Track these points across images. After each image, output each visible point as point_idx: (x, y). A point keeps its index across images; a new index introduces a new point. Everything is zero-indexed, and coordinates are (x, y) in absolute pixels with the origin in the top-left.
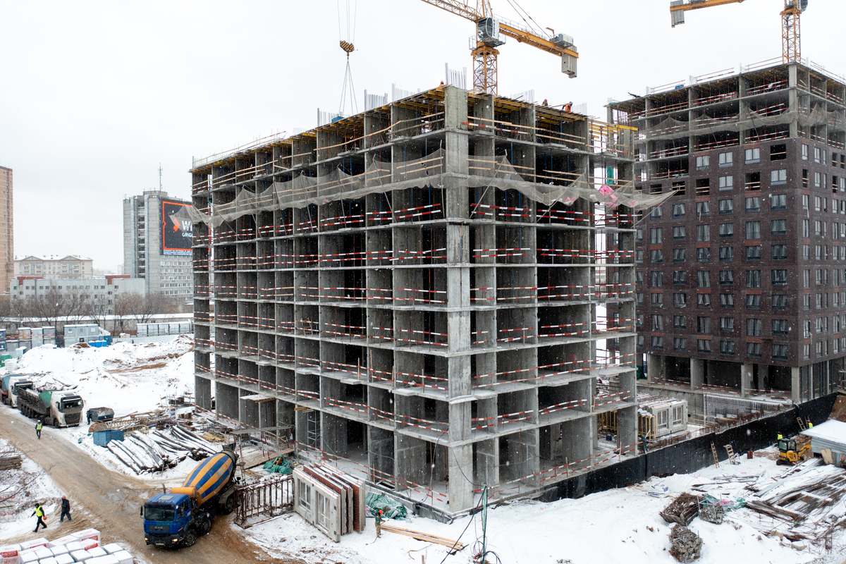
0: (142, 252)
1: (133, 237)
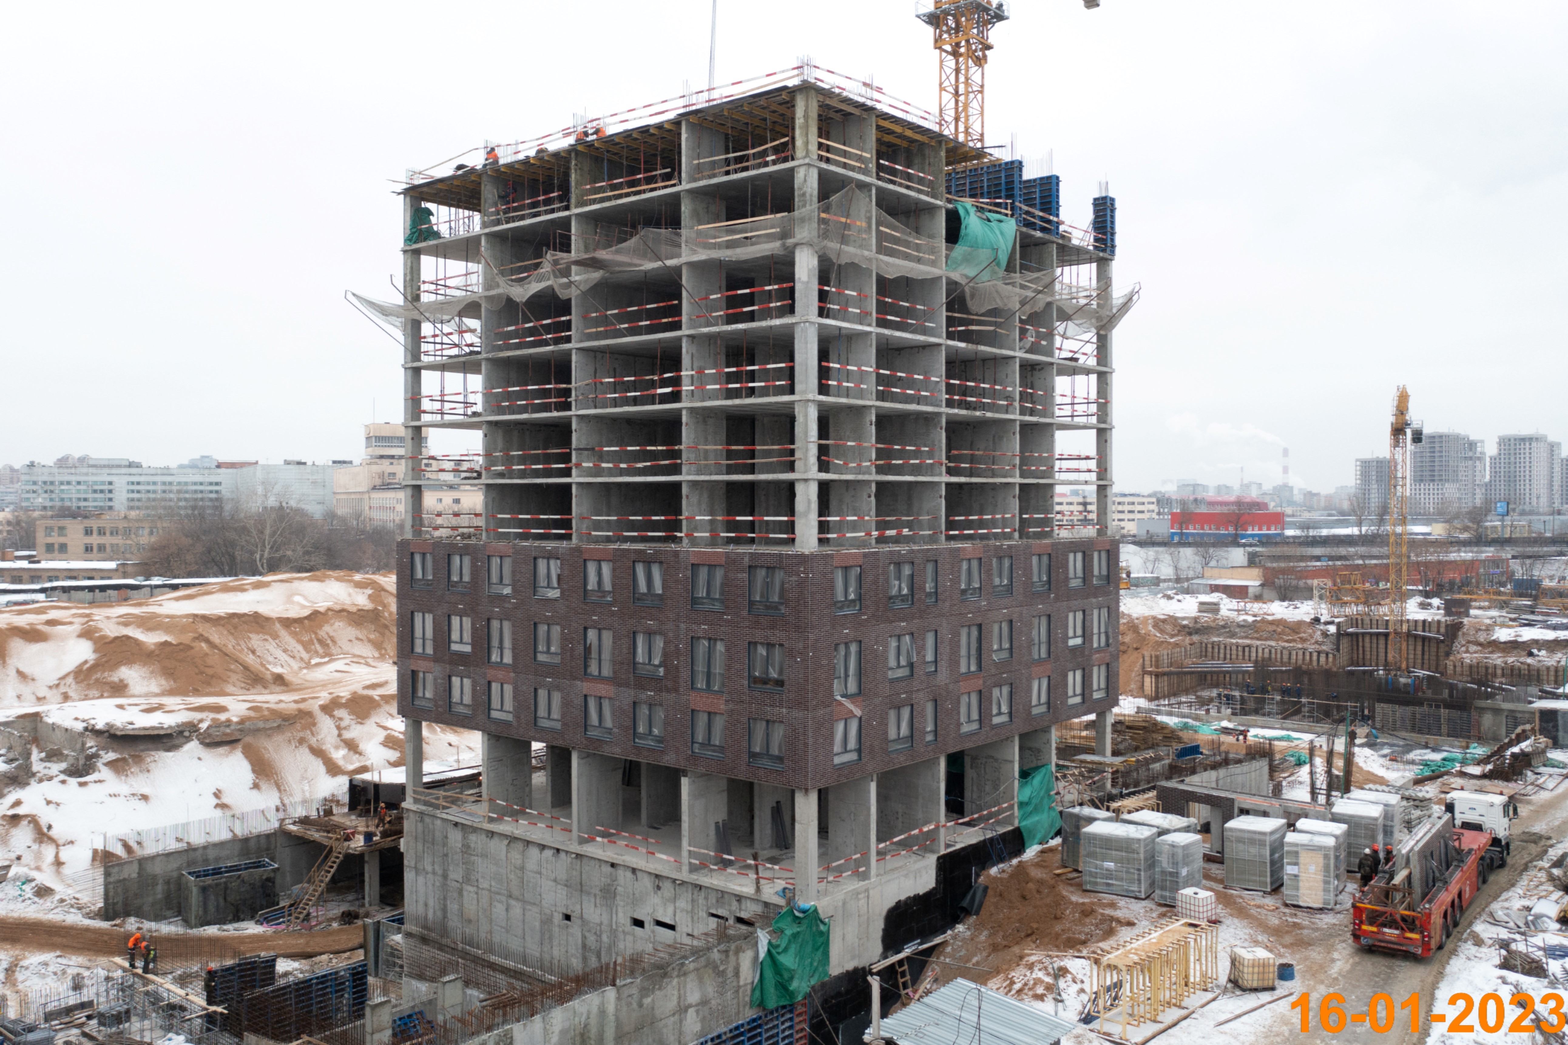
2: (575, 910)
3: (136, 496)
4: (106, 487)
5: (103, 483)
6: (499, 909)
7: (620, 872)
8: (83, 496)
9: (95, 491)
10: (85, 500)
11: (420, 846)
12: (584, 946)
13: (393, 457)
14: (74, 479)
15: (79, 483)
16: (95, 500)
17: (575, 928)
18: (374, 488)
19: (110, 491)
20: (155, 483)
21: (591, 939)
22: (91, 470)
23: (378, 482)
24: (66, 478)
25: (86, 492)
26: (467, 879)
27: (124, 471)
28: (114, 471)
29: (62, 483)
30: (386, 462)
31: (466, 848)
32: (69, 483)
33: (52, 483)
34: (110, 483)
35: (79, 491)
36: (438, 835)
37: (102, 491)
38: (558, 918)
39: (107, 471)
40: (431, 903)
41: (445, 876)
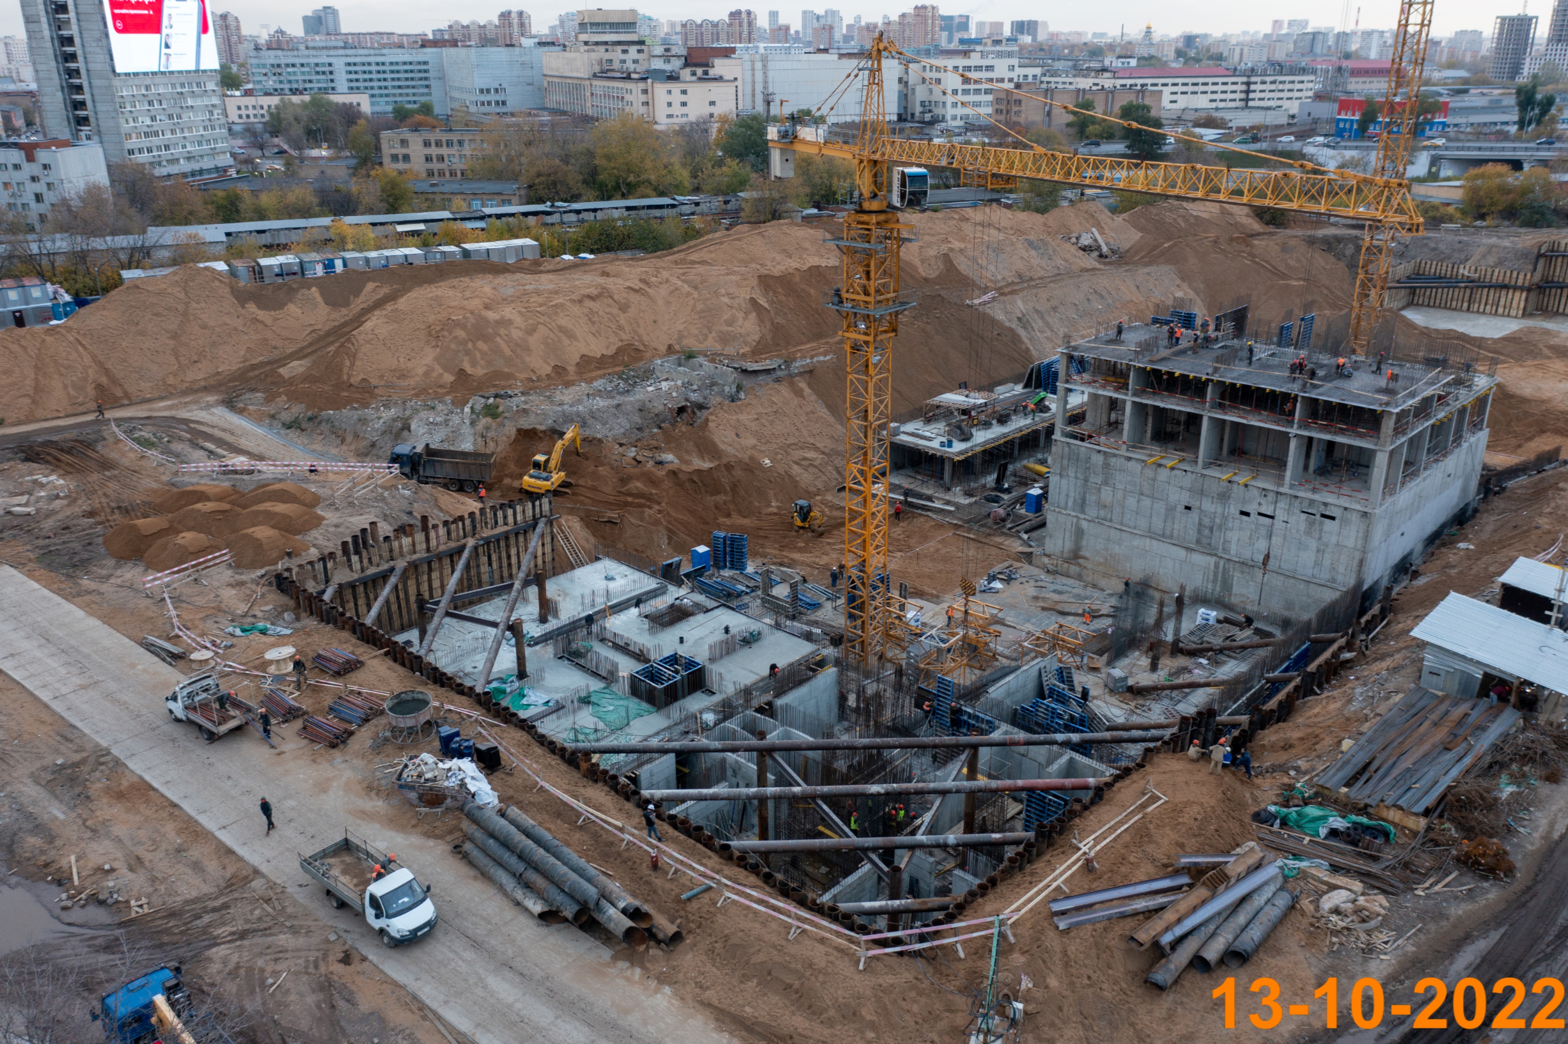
0: (72, 65)
1: (47, 33)
2: (1194, 503)
3: (353, 76)
4: (327, 69)
5: (323, 65)
6: (1131, 502)
7: (1235, 486)
8: (307, 78)
9: (318, 73)
10: (310, 81)
11: (1065, 462)
12: (1200, 524)
13: (606, 43)
14: (297, 61)
15: (302, 65)
16: (319, 81)
17: (1194, 516)
18: (595, 75)
19: (331, 73)
20: (369, 64)
21: (1207, 521)
22: (312, 52)
23: (597, 69)
24: (291, 61)
25: (309, 73)
26: (1106, 483)
27: (341, 52)
28: (332, 52)
29: (287, 65)
30: (602, 48)
31: (1106, 465)
32: (293, 65)
33: (279, 66)
34: (330, 65)
35: (303, 73)
36: (1082, 456)
37: (324, 73)
38: (1180, 508)
39: (325, 52)
40: (1072, 494)
41: (1086, 480)
